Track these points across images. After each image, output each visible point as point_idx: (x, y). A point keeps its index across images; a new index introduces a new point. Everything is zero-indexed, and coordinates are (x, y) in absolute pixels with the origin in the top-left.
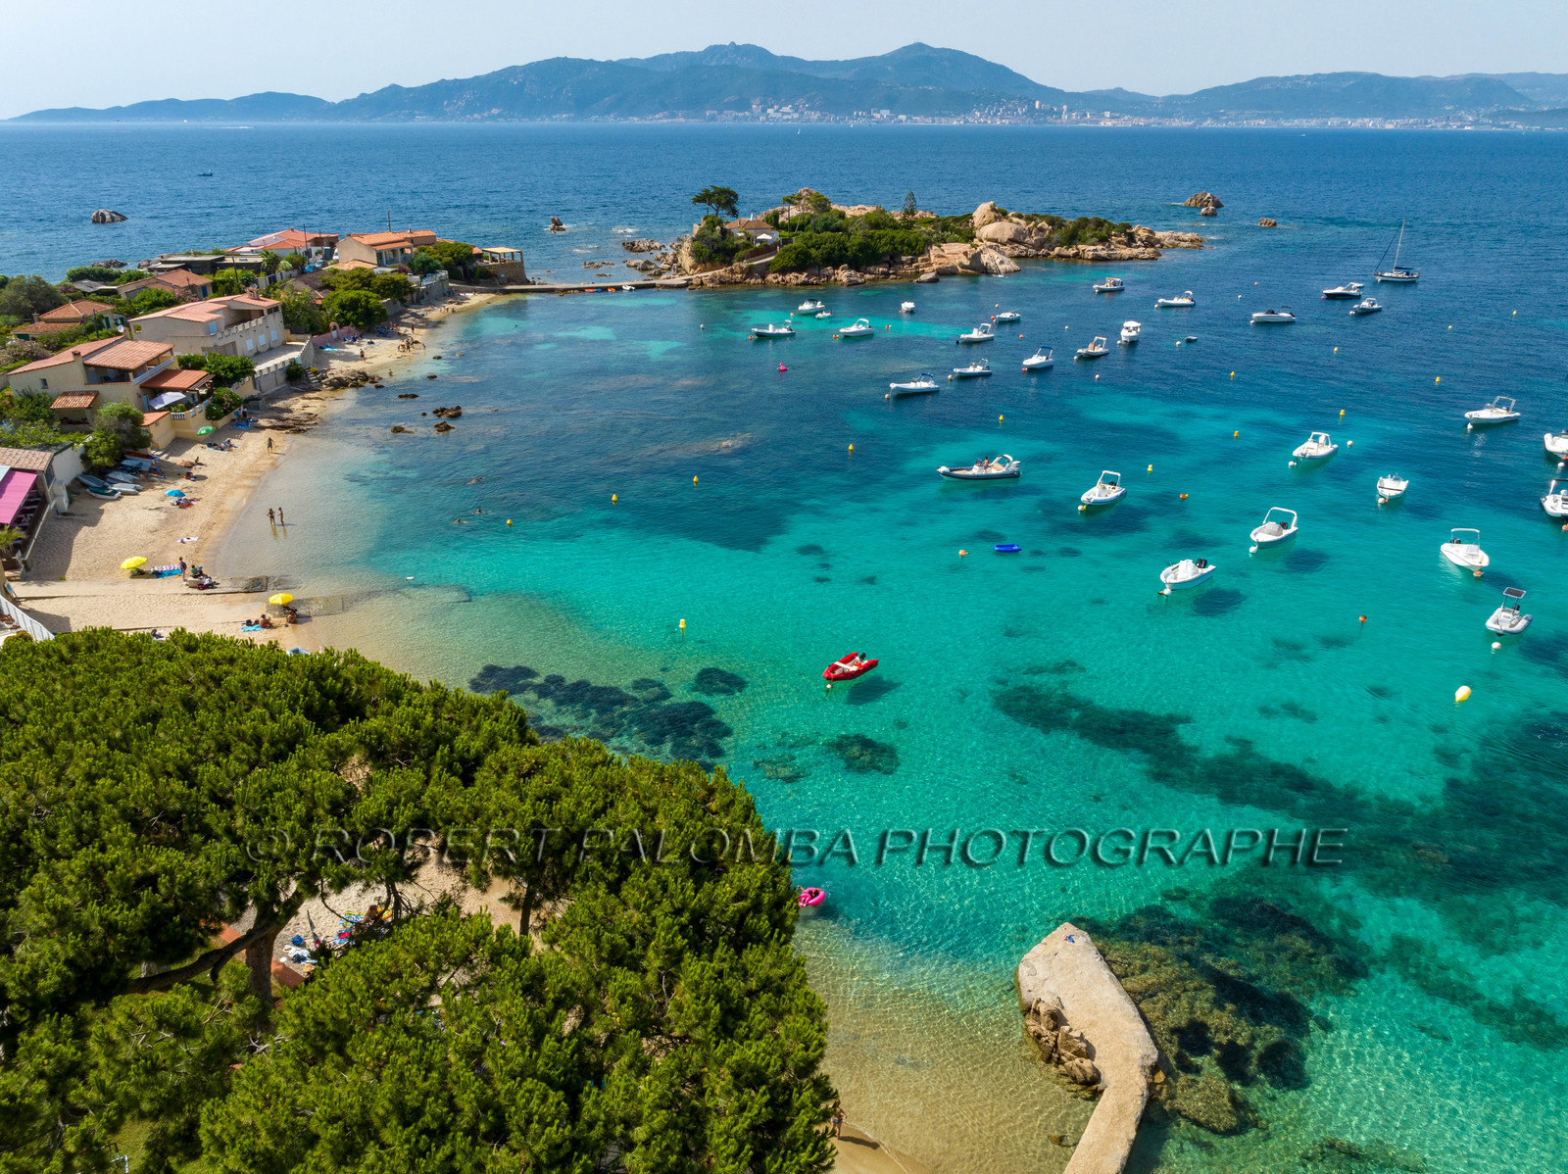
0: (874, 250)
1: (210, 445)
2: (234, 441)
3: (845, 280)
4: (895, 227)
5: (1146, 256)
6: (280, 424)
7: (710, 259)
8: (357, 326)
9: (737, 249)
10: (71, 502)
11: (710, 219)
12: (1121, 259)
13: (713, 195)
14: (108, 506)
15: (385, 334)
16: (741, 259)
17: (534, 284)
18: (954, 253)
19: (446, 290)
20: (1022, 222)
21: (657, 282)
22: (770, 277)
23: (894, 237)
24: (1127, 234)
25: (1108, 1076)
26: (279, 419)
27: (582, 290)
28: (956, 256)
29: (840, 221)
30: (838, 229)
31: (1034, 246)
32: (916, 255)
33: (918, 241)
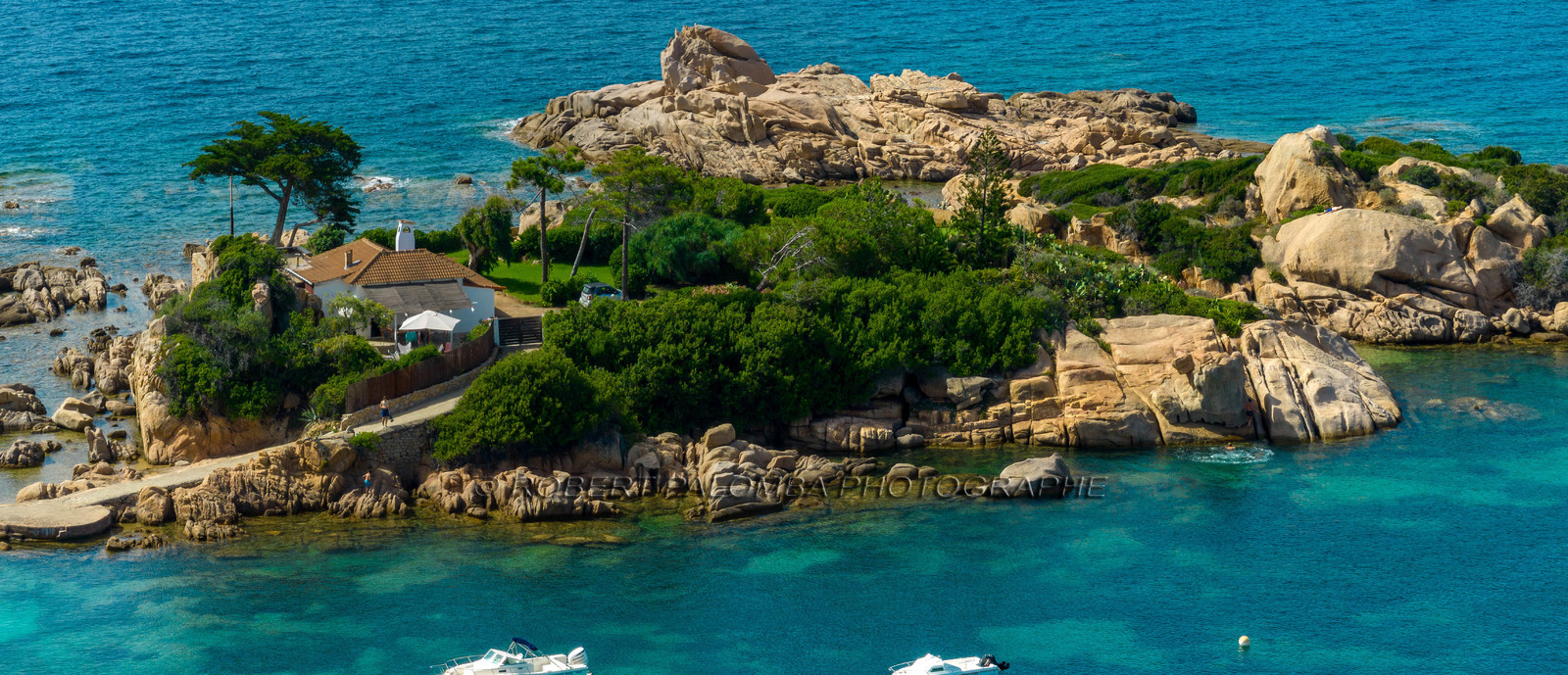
0: (843, 361)
7: (225, 404)
9: (323, 369)
11: (233, 254)
13: (270, 148)
16: (333, 412)
20: (1432, 202)
22: (435, 483)
23: (919, 305)
28: (1153, 373)
29: (735, 236)
30: (726, 268)
31: (1476, 298)
32: (1002, 372)
33: (1008, 314)
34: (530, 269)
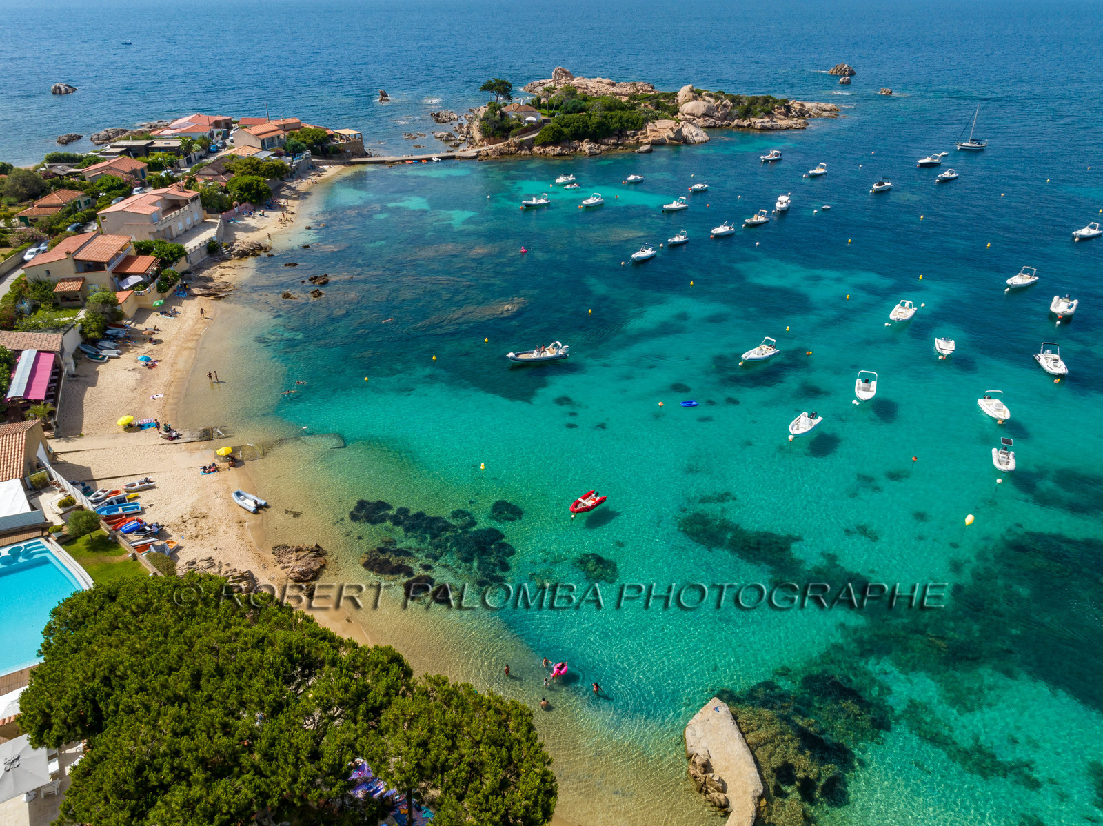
0: (608, 128)
1: (162, 313)
2: (178, 309)
3: (587, 151)
4: (622, 108)
5: (798, 126)
6: (207, 292)
7: (493, 135)
8: (251, 203)
9: (512, 128)
10: (76, 366)
11: (492, 105)
12: (781, 129)
13: (494, 85)
14: (101, 368)
15: (272, 207)
16: (515, 136)
17: (371, 156)
18: (663, 128)
19: (310, 164)
20: (712, 100)
21: (456, 154)
22: (535, 149)
23: (621, 117)
24: (785, 107)
25: (734, 804)
26: (205, 287)
27: (403, 161)
28: (665, 131)
29: (584, 104)
30: (583, 110)
31: (720, 119)
32: (637, 130)
33: (638, 119)
34: (544, 111)
